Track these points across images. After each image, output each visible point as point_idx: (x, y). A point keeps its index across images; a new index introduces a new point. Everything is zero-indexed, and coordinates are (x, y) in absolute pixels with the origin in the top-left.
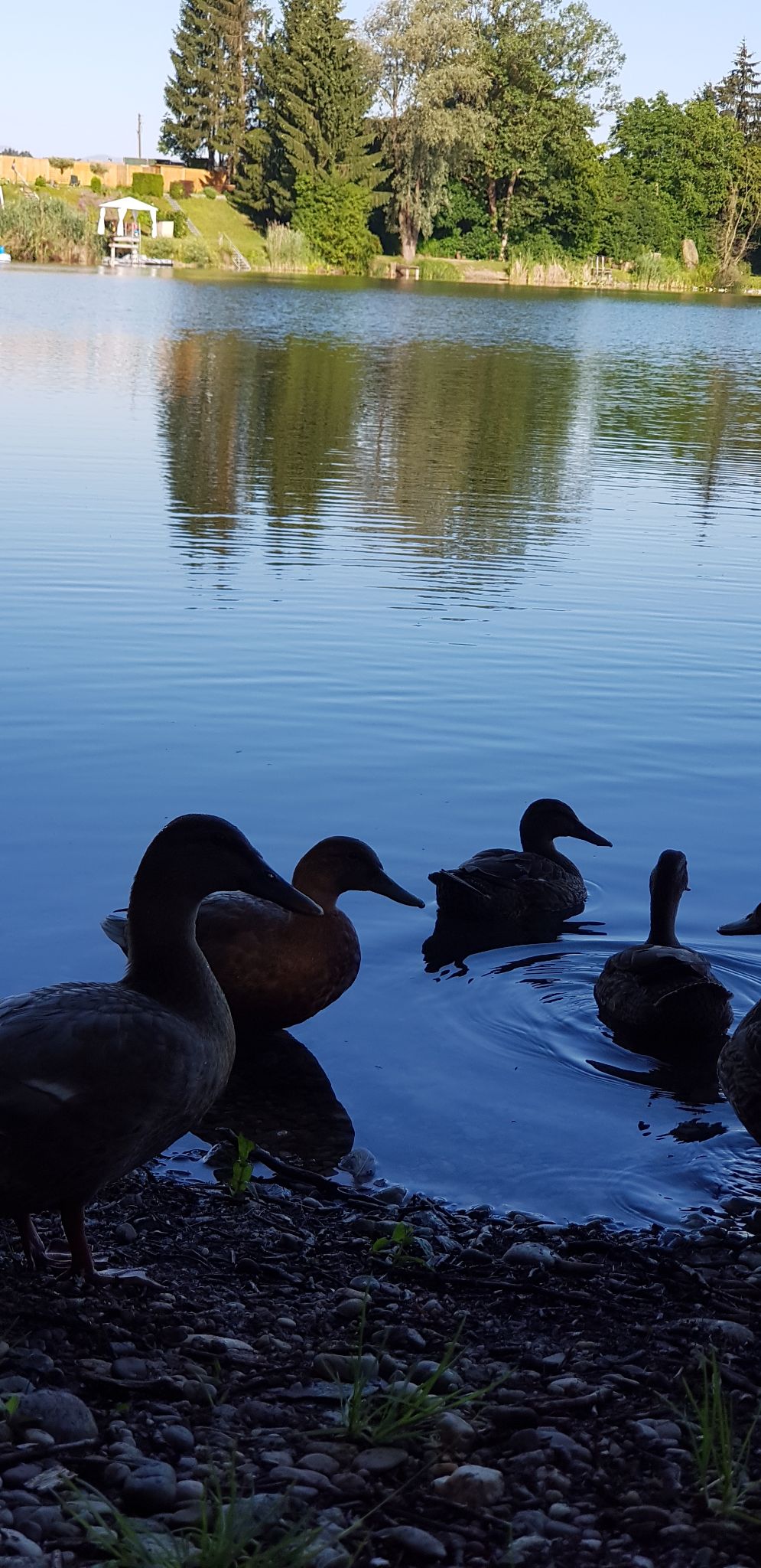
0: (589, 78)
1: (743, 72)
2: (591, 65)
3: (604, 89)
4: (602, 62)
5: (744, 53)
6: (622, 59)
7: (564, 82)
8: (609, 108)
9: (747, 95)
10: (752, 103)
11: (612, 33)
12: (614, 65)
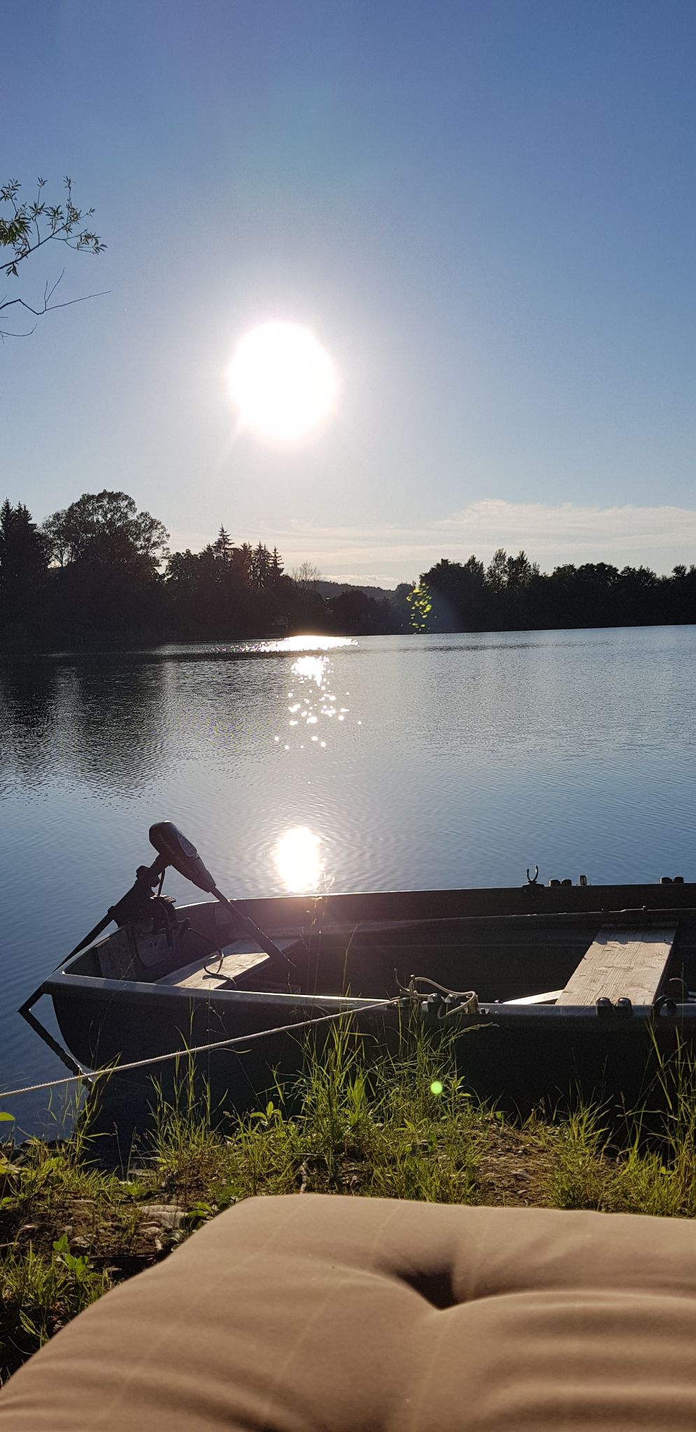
0: (155, 544)
1: (224, 539)
2: (154, 539)
3: (162, 549)
4: (158, 538)
5: (223, 530)
6: (169, 535)
7: (142, 548)
8: (165, 558)
9: (227, 549)
10: (229, 553)
11: (162, 524)
12: (165, 539)
